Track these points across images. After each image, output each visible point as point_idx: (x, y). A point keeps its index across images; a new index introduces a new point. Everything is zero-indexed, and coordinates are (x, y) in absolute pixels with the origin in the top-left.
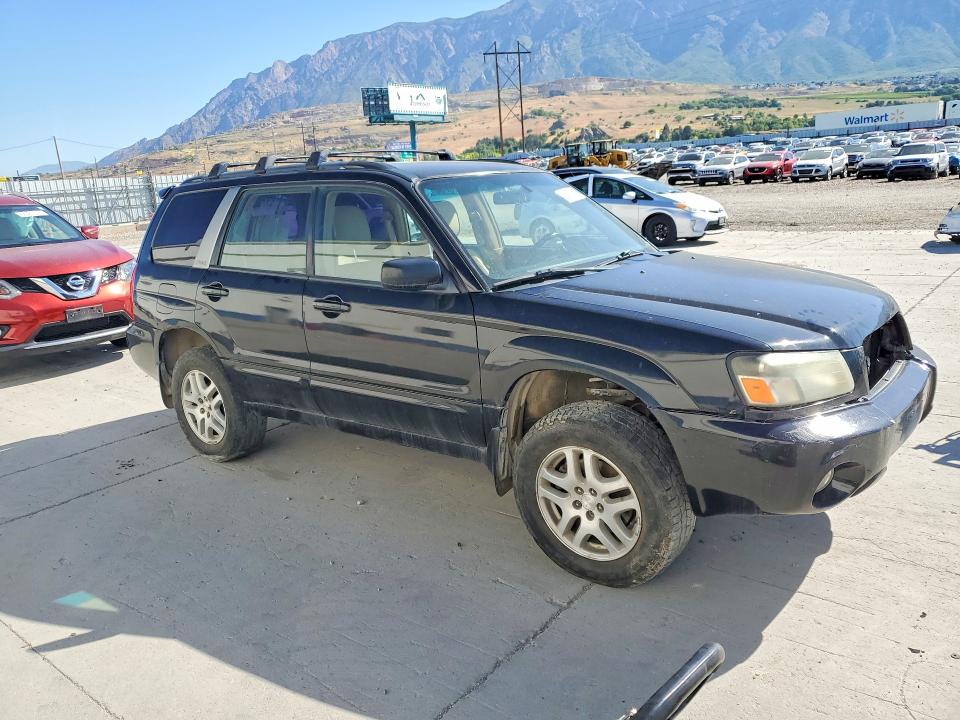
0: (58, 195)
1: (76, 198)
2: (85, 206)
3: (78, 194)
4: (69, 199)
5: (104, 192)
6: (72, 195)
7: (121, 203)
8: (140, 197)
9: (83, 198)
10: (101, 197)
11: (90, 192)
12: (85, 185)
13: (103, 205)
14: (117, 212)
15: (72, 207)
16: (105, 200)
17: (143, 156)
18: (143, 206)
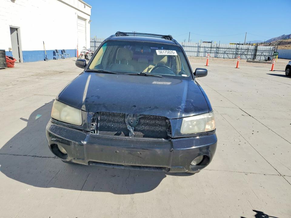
0: (228, 49)
1: (233, 50)
2: (234, 53)
3: (234, 49)
4: (231, 50)
5: (242, 49)
6: (232, 49)
7: (245, 53)
8: (252, 52)
9: (235, 50)
10: (240, 50)
11: (237, 49)
12: (236, 47)
13: (240, 53)
14: (243, 55)
15: (231, 52)
16: (241, 52)
17: (281, 40)
18: (252, 55)
